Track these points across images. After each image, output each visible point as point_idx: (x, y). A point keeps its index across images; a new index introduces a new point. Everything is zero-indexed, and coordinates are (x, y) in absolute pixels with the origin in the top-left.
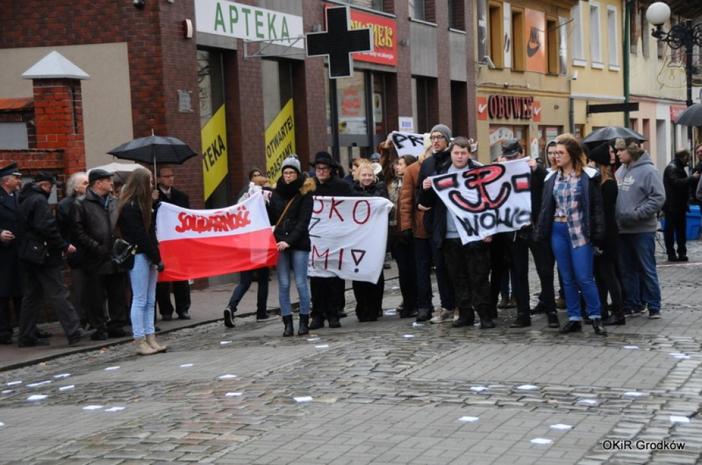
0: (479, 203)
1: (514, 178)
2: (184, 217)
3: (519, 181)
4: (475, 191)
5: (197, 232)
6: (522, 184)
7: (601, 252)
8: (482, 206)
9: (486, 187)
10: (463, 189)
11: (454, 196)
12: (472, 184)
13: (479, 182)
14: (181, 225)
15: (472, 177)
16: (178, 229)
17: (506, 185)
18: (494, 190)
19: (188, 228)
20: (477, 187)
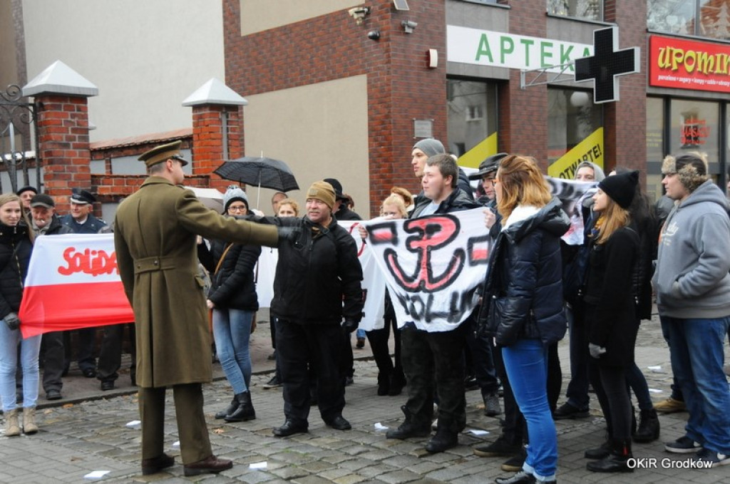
0: (415, 276)
1: (472, 241)
2: (72, 254)
3: (476, 246)
4: (415, 256)
5: (91, 275)
6: (480, 252)
7: (604, 351)
8: (417, 282)
9: (433, 253)
10: (401, 250)
11: (390, 257)
12: (414, 245)
13: (424, 244)
14: (66, 265)
15: (416, 234)
16: (62, 270)
17: (459, 252)
18: (441, 260)
19: (78, 270)
20: (419, 251)
